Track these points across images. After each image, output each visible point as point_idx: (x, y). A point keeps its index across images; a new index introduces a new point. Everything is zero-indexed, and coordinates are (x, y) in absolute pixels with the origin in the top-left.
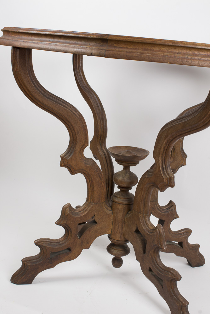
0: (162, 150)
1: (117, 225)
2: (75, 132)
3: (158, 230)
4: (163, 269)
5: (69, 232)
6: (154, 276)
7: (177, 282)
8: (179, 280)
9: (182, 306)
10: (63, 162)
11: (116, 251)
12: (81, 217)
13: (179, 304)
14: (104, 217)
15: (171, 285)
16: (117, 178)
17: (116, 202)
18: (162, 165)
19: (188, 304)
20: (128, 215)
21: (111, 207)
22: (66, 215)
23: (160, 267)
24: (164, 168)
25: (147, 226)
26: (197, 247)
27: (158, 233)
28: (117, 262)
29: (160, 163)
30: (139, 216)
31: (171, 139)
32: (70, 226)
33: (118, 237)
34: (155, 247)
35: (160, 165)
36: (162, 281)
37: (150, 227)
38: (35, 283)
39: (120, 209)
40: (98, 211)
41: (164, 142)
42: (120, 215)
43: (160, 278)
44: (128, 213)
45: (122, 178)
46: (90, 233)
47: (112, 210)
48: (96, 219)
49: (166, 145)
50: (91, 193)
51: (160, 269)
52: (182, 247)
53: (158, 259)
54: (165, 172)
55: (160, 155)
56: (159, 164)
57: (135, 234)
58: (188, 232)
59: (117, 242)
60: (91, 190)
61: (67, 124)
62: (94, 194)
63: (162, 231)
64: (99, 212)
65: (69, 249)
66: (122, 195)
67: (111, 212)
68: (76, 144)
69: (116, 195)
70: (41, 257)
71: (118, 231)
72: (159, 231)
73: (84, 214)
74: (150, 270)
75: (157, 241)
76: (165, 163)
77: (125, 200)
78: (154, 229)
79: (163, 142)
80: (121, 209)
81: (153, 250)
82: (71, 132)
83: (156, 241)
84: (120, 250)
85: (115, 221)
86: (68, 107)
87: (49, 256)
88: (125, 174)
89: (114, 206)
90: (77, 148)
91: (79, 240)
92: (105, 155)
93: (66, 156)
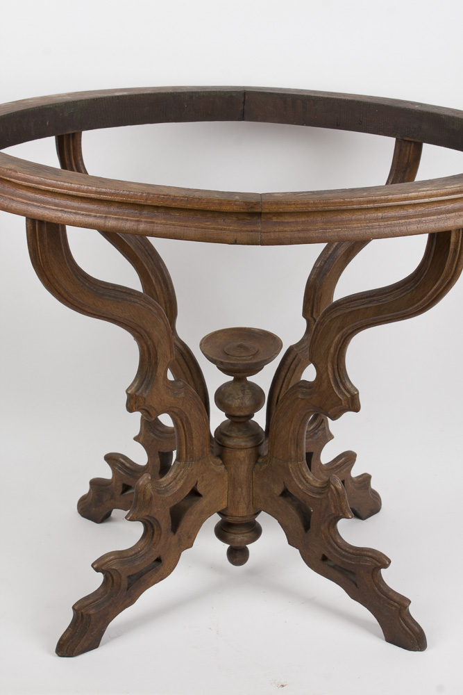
0: (332, 350)
1: (240, 489)
2: (153, 342)
3: (332, 487)
4: (352, 554)
5: (155, 528)
6: (333, 567)
7: (382, 570)
8: (386, 566)
9: (400, 610)
10: (135, 403)
11: (239, 536)
12: (175, 494)
13: (395, 607)
14: (214, 480)
15: (373, 578)
16: (230, 403)
17: (233, 448)
18: (334, 376)
19: (410, 602)
20: (257, 466)
21: (221, 456)
22: (148, 498)
23: (346, 551)
24: (339, 380)
25: (307, 482)
26: (366, 479)
27: (335, 492)
28: (238, 555)
29: (330, 374)
30: (288, 466)
31: (350, 331)
32: (157, 517)
33: (241, 512)
34: (332, 517)
35: (331, 376)
36: (353, 573)
37: (313, 483)
38: (103, 645)
39: (242, 459)
40: (202, 474)
41: (337, 338)
42: (243, 471)
43: (345, 570)
44: (256, 462)
45: (239, 400)
46: (192, 517)
47: (224, 463)
48: (200, 489)
49: (339, 341)
50: (186, 444)
51: (346, 554)
53: (337, 536)
54: (341, 387)
55: (329, 359)
56: (328, 375)
57: (281, 500)
58: (348, 458)
59: (240, 519)
60: (186, 439)
61: (137, 331)
62: (192, 445)
63: (340, 488)
64: (204, 475)
65: (159, 560)
66: (239, 431)
67: (223, 467)
68: (156, 364)
69: (228, 434)
70: (109, 591)
71: (242, 499)
72: (336, 489)
73: (178, 487)
74: (324, 558)
75: (335, 507)
76: (338, 372)
77: (248, 439)
78: (325, 485)
79: (335, 337)
80: (244, 458)
81: (326, 524)
82: (144, 345)
83: (333, 508)
84: (247, 533)
85: (233, 483)
86: (136, 300)
87: (125, 583)
88: (243, 391)
89: (228, 454)
90: (160, 370)
91: (173, 539)
92: (182, 354)
93: (140, 391)
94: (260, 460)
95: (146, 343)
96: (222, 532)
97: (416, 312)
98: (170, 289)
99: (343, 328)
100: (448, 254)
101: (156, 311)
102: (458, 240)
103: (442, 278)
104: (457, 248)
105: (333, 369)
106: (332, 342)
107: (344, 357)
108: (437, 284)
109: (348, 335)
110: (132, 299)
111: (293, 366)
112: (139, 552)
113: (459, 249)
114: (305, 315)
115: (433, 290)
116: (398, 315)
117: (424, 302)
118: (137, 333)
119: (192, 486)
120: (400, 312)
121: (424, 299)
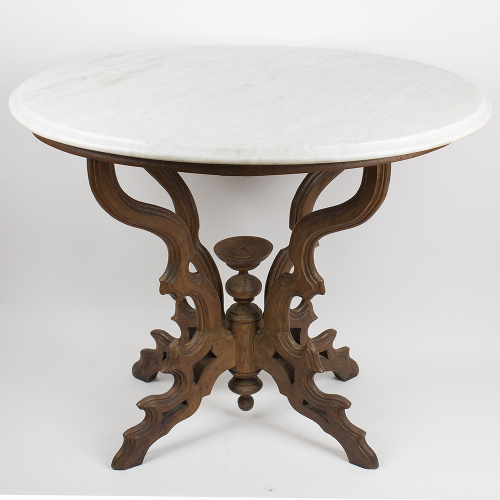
0: (303, 250)
1: (244, 353)
2: (178, 245)
3: (308, 349)
4: (324, 399)
5: (182, 379)
6: (312, 409)
7: (346, 409)
8: (348, 407)
9: (358, 438)
10: (166, 288)
11: (245, 387)
12: (196, 354)
13: (355, 437)
14: (225, 346)
15: (339, 416)
16: (236, 290)
17: (238, 322)
18: (306, 269)
19: (366, 433)
20: (257, 336)
21: (230, 329)
22: (176, 356)
23: (320, 397)
24: (309, 272)
25: (291, 347)
26: (345, 351)
27: (310, 353)
28: (246, 403)
29: (303, 267)
30: (277, 335)
31: (315, 237)
32: (183, 371)
33: (246, 370)
34: (309, 372)
35: (303, 269)
36: (325, 413)
37: (295, 347)
38: (145, 462)
39: (245, 331)
40: (216, 341)
41: (306, 242)
42: (246, 339)
43: (320, 411)
44: (256, 333)
45: (242, 288)
46: (210, 372)
47: (232, 334)
48: (214, 352)
49: (308, 244)
50: (204, 318)
51: (320, 399)
52: (328, 358)
53: (314, 386)
54: (311, 277)
55: (302, 257)
56: (301, 268)
57: (274, 361)
58: (330, 334)
59: (246, 375)
60: (204, 315)
61: (166, 237)
62: (208, 319)
63: (314, 350)
64: (218, 342)
65: (185, 403)
66: (243, 310)
67: (232, 336)
68: (180, 260)
69: (235, 312)
70: (149, 424)
71: (246, 360)
72: (311, 351)
73: (199, 350)
74: (305, 403)
75: (311, 364)
76: (309, 266)
77: (249, 316)
78: (303, 349)
79: (304, 241)
80: (247, 330)
81: (305, 377)
82: (171, 247)
83: (309, 365)
84: (251, 385)
85: (240, 348)
86: (165, 215)
87: (160, 418)
88: (245, 281)
89: (236, 327)
90: (183, 265)
91: (196, 387)
92: (203, 255)
93: (169, 279)
94: (259, 332)
95: (173, 246)
96: (234, 385)
97: (358, 223)
98: (194, 209)
99: (310, 234)
100: (376, 182)
101: (179, 223)
102: (382, 172)
103: (373, 198)
104: (382, 177)
105: (305, 264)
106: (303, 244)
107: (313, 255)
108: (370, 203)
109: (314, 240)
110: (162, 214)
112: (171, 396)
113: (383, 178)
114: (291, 227)
115: (367, 207)
116: (345, 225)
117: (363, 216)
118: (166, 239)
119: (209, 349)
120: (347, 223)
121: (361, 214)
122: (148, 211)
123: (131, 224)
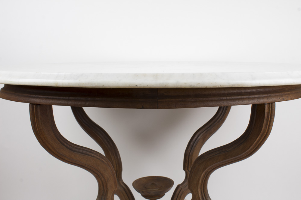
0: (200, 182)
2: (105, 180)
18: (202, 196)
31: (210, 170)
35: (200, 196)
41: (203, 175)
49: (204, 176)
55: (199, 187)
61: (96, 173)
68: (107, 191)
76: (204, 194)
79: (201, 174)
86: (95, 155)
90: (109, 195)
92: (125, 190)
97: (246, 156)
98: (119, 157)
99: (206, 168)
100: (264, 119)
101: (106, 162)
102: (269, 111)
103: (261, 134)
104: (269, 115)
105: (201, 192)
106: (200, 177)
107: (207, 185)
108: (258, 138)
109: (209, 173)
110: (93, 155)
111: (180, 195)
113: (270, 116)
114: (184, 169)
115: (256, 142)
116: (236, 158)
117: (251, 149)
118: (96, 174)
120: (237, 157)
121: (250, 148)
122: (81, 151)
123: (68, 161)
